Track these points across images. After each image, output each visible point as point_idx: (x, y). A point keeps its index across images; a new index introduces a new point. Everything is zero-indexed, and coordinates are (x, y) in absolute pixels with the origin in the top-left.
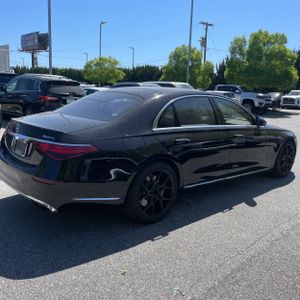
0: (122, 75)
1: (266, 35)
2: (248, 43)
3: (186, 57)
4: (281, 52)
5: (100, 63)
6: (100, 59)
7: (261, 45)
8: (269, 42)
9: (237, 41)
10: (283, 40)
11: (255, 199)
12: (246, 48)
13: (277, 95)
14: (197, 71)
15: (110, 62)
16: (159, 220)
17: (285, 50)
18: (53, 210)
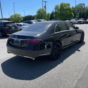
0: (22, 19)
1: (64, 4)
2: (59, 6)
3: (42, 12)
4: (69, 8)
5: (15, 16)
6: (15, 14)
7: (63, 7)
8: (65, 6)
9: (56, 6)
10: (69, 5)
11: (79, 49)
12: (59, 8)
13: (68, 21)
14: (45, 16)
15: (18, 15)
16: (58, 58)
17: (70, 8)
18: (34, 59)
